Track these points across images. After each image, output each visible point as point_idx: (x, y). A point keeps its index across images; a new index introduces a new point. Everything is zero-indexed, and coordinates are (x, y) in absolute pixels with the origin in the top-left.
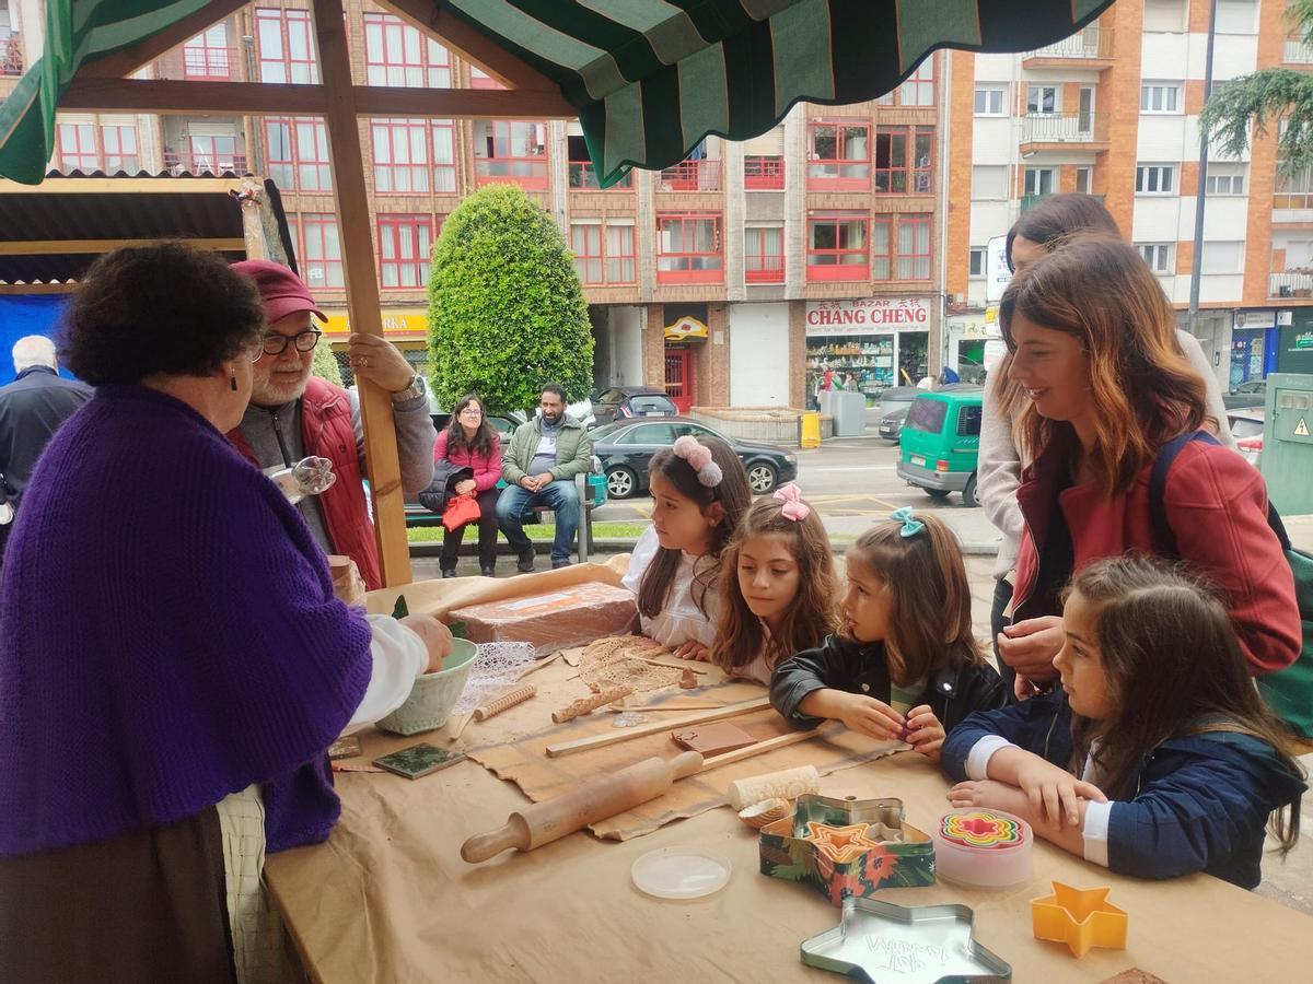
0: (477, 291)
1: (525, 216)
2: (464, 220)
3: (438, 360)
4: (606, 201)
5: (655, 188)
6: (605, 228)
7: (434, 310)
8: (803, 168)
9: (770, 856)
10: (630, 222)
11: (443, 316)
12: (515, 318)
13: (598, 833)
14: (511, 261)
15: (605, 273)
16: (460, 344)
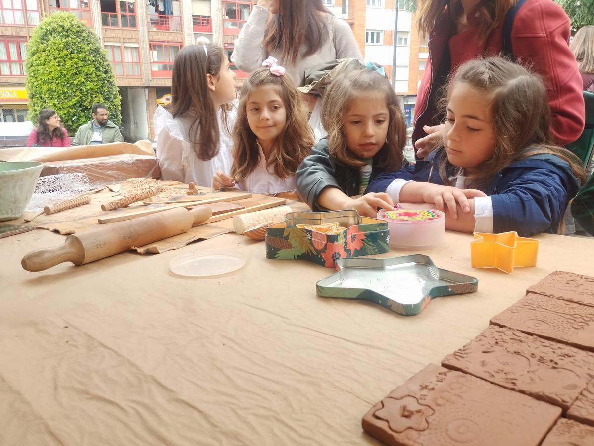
0: (54, 69)
1: (78, 29)
2: (44, 30)
3: (34, 105)
4: (123, 33)
5: (148, 28)
6: (123, 48)
7: (30, 78)
8: (221, 23)
9: (274, 244)
10: (136, 45)
11: (35, 81)
12: (75, 82)
13: (140, 250)
14: (72, 53)
15: (125, 70)
16: (46, 96)
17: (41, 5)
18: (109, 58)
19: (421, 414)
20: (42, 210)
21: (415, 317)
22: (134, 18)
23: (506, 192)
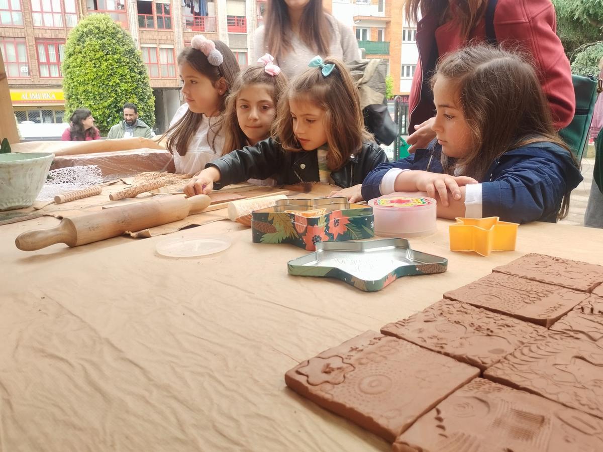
0: (90, 70)
1: (113, 31)
2: (80, 32)
3: (70, 106)
4: (158, 35)
5: (183, 30)
6: (158, 49)
7: (66, 80)
8: (255, 22)
9: (259, 228)
10: (171, 47)
11: (72, 83)
12: (111, 84)
13: (133, 234)
14: (107, 54)
15: (160, 72)
16: (82, 98)
17: (79, 7)
18: (145, 59)
19: (341, 370)
20: (53, 200)
21: (376, 293)
22: (169, 19)
23: (498, 180)
